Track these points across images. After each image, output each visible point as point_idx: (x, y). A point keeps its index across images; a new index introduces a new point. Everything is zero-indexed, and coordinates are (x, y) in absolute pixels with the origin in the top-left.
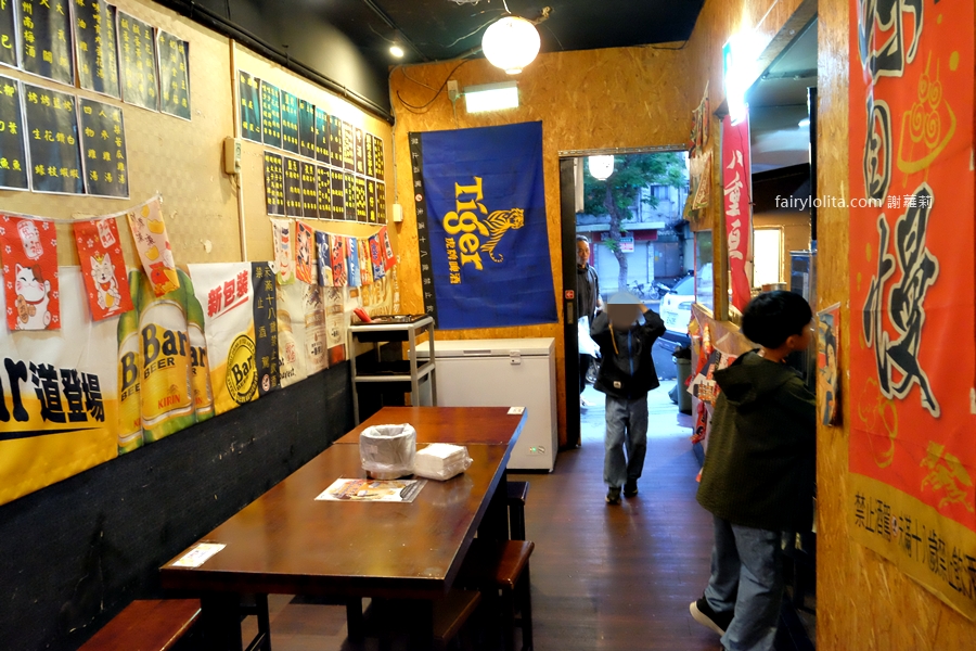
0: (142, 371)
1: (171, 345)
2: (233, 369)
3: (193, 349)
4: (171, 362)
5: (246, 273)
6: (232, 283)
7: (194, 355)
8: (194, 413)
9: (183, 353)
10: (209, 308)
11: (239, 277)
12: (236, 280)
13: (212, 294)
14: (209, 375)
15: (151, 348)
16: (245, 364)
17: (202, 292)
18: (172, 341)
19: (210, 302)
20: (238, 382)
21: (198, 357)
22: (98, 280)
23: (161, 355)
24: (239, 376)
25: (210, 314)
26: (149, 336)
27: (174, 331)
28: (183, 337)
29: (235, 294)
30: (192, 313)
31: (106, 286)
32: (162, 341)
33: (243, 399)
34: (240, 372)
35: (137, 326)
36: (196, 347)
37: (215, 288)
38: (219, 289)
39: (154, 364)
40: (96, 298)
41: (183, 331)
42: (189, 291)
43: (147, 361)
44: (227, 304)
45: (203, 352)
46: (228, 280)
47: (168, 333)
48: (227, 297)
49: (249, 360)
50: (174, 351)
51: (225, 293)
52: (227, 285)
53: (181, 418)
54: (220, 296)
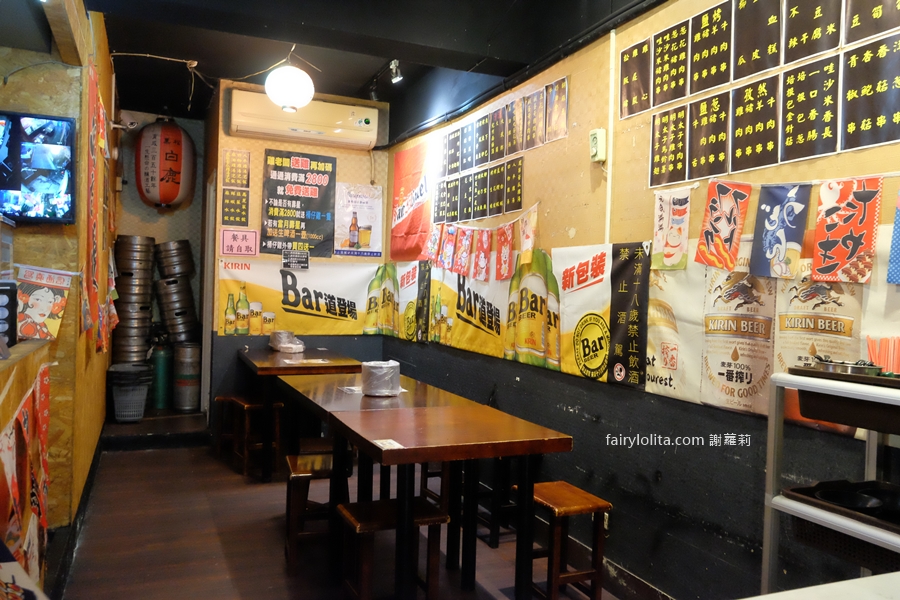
0: (518, 316)
1: (536, 304)
2: (583, 341)
3: (549, 312)
4: (533, 315)
5: (603, 255)
6: (587, 264)
7: (549, 316)
8: (545, 359)
9: (541, 313)
10: (563, 283)
11: (594, 259)
12: (591, 262)
13: (566, 271)
14: (559, 336)
15: (524, 302)
16: (594, 342)
17: (558, 269)
18: (535, 301)
19: (564, 278)
20: (585, 355)
21: (553, 320)
22: (503, 259)
23: (529, 310)
24: (587, 350)
25: (564, 288)
26: (524, 295)
27: (538, 296)
28: (543, 301)
29: (589, 274)
30: (550, 285)
31: (505, 262)
32: (530, 300)
33: (588, 373)
34: (588, 346)
35: (518, 288)
36: (551, 311)
37: (569, 267)
38: (574, 268)
39: (524, 313)
40: (500, 268)
41: (544, 297)
42: (549, 268)
43: (521, 311)
44: (579, 282)
45: (556, 317)
46: (583, 262)
47: (534, 296)
48: (579, 277)
49: (600, 339)
50: (536, 309)
51: (578, 272)
52: (581, 265)
53: (537, 357)
54: (573, 274)
